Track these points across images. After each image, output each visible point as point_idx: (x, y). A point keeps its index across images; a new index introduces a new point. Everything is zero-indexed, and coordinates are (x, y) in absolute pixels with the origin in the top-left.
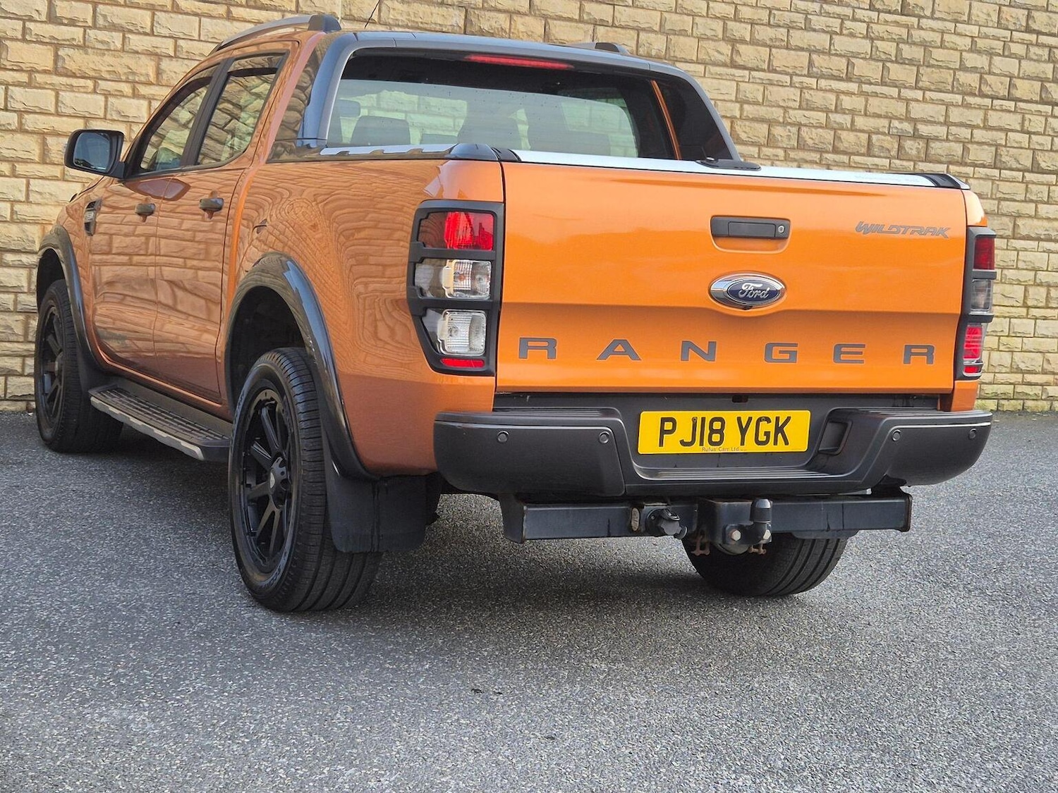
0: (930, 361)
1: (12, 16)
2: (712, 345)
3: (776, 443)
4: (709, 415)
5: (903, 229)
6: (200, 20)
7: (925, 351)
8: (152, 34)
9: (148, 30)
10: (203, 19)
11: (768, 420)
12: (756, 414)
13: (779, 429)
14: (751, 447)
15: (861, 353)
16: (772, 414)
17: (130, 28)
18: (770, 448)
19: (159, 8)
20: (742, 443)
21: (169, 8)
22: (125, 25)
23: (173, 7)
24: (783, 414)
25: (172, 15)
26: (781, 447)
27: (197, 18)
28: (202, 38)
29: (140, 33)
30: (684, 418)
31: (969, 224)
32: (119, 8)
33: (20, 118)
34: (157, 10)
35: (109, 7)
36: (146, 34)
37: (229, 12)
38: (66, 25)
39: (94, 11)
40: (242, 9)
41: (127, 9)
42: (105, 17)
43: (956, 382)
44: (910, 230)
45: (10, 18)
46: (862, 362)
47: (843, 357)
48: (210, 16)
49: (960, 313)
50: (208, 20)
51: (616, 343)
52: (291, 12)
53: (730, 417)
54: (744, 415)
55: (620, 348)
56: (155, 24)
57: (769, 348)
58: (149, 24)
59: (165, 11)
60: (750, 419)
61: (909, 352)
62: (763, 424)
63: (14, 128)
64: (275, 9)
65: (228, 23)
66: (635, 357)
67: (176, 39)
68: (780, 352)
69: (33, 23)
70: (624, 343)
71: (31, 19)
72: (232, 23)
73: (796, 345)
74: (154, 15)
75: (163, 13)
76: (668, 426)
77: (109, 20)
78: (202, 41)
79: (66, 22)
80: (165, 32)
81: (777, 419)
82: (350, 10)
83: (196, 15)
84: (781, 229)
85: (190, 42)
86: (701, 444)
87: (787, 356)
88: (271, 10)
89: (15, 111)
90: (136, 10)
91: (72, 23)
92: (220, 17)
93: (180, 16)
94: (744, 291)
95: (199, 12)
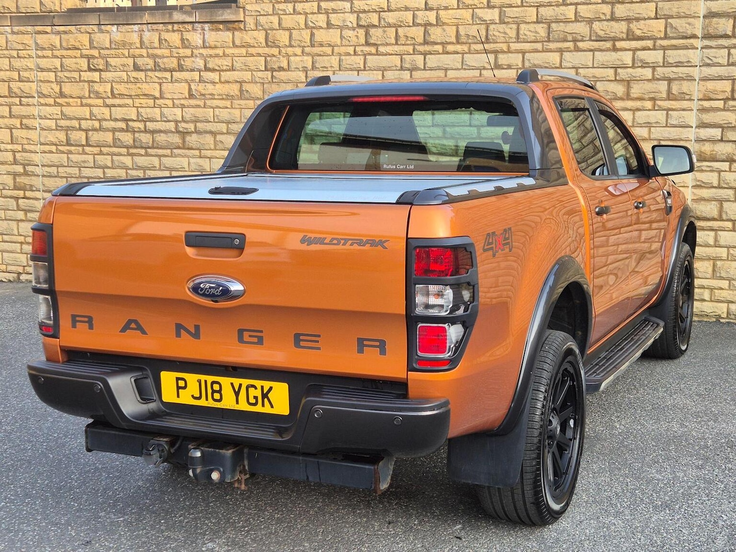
0: (383, 352)
1: (473, 68)
2: (197, 327)
3: (263, 405)
4: (210, 379)
5: (342, 242)
6: (594, 54)
7: (378, 344)
8: (561, 67)
9: (558, 65)
10: (596, 53)
11: (255, 387)
12: (245, 382)
13: (265, 396)
14: (243, 406)
15: (318, 342)
16: (258, 383)
17: (546, 65)
18: (258, 409)
19: (566, 50)
20: (237, 402)
21: (572, 48)
22: (542, 64)
23: (575, 48)
24: (267, 384)
25: (574, 53)
26: (267, 409)
27: (592, 53)
28: (595, 66)
29: (553, 68)
30: (192, 379)
31: (409, 236)
32: (539, 54)
33: (479, 130)
34: (564, 51)
35: (532, 54)
36: (556, 68)
37: (614, 45)
38: (506, 69)
39: (523, 58)
40: (624, 42)
41: (544, 53)
42: (529, 60)
43: (409, 373)
44: (350, 242)
45: (473, 69)
46: (319, 349)
47: (302, 344)
48: (601, 50)
49: (405, 313)
50: (600, 53)
51: (130, 322)
52: (661, 39)
53: (226, 381)
54: (237, 381)
55: (133, 325)
56: (563, 61)
57: (241, 332)
58: (558, 61)
59: (569, 51)
60: (240, 385)
61: (361, 344)
62: (251, 390)
63: (475, 136)
64: (648, 38)
65: (613, 53)
66: (144, 332)
67: (577, 68)
68: (250, 336)
69: (486, 71)
70: (136, 322)
71: (485, 68)
72: (616, 53)
73: (262, 332)
74: (562, 55)
75: (568, 53)
76: (182, 383)
77: (532, 61)
78: (595, 68)
79: (506, 67)
80: (570, 65)
81: (262, 387)
82: (708, 30)
83: (591, 50)
84: (237, 242)
85: (586, 70)
86: (207, 399)
87: (255, 340)
88: (646, 39)
89: (476, 126)
90: (550, 53)
91: (509, 67)
92: (608, 50)
93: (579, 53)
94: (202, 289)
95: (593, 48)
